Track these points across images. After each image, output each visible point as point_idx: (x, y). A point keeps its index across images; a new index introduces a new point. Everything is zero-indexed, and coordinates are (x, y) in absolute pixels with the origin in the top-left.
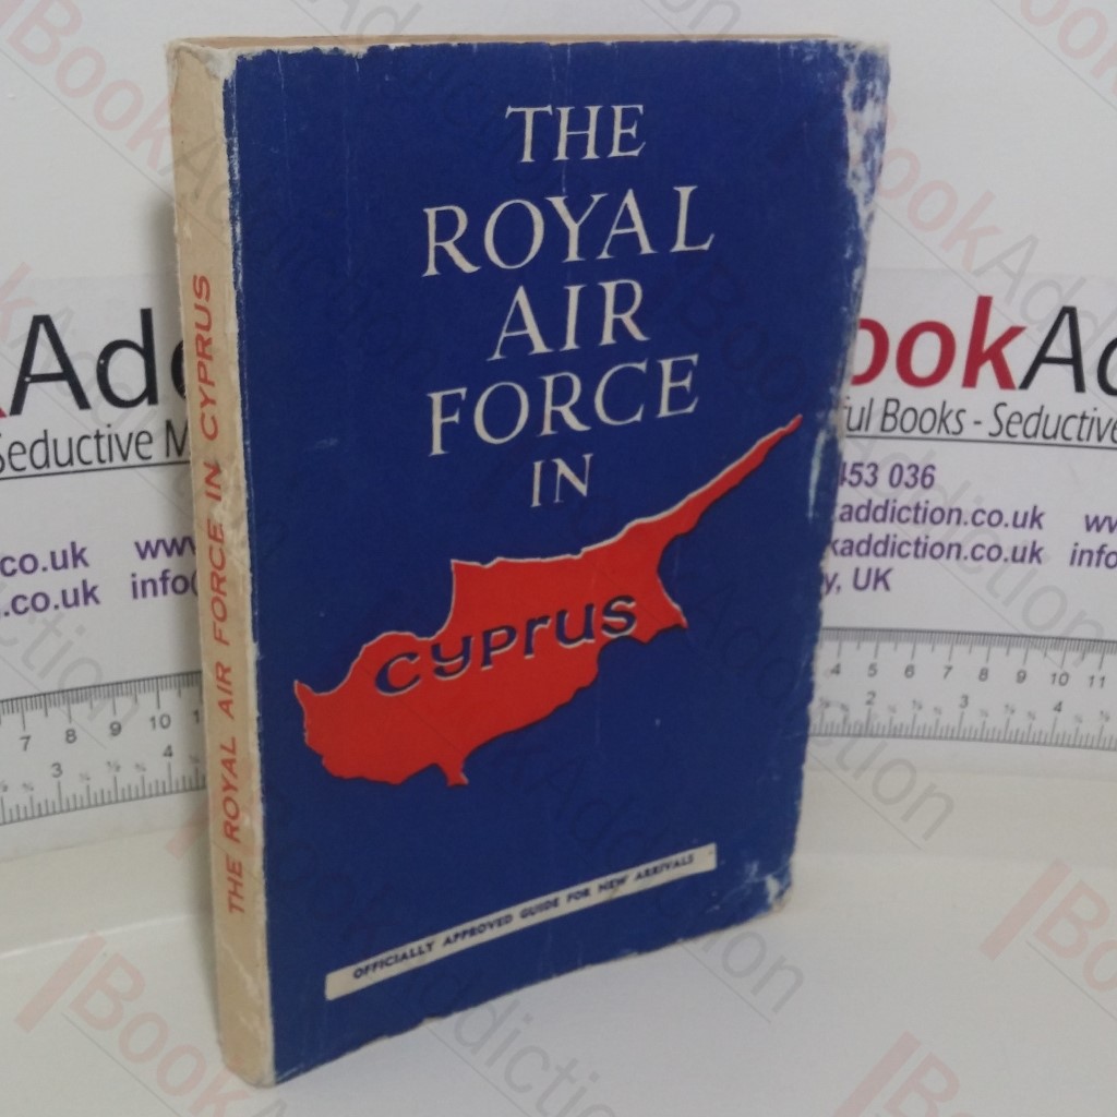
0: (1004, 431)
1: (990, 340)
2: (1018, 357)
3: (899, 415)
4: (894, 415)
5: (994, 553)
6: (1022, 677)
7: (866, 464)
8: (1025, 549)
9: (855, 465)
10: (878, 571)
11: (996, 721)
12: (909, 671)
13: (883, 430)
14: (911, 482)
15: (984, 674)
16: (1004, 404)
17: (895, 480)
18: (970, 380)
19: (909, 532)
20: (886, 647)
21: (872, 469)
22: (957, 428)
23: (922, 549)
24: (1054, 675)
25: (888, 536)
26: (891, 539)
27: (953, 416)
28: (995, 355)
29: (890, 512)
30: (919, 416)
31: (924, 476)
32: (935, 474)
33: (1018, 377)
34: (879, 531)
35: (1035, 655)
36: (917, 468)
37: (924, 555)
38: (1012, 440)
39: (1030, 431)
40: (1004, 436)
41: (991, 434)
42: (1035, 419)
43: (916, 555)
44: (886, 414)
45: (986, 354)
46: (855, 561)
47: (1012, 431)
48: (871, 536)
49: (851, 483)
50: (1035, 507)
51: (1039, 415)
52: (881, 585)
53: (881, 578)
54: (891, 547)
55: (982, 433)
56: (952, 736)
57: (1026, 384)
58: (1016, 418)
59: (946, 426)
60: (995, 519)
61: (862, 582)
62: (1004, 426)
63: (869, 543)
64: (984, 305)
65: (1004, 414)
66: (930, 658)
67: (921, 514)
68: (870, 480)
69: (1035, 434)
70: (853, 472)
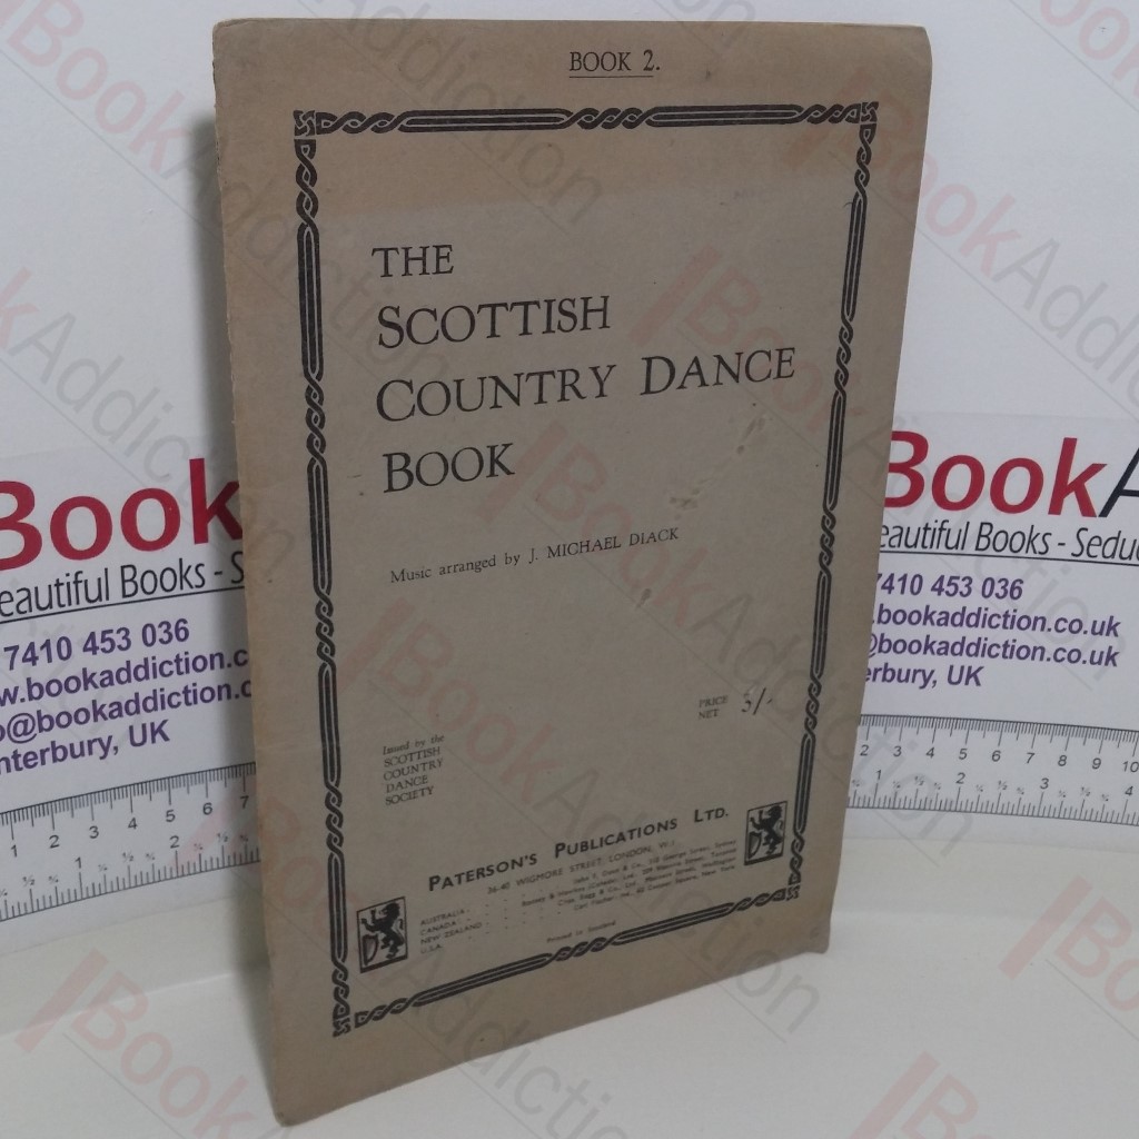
0: (1085, 552)
1: (1074, 475)
2: (1098, 490)
3: (992, 537)
4: (986, 536)
5: (1074, 656)
6: (1097, 764)
7: (962, 577)
8: (1102, 653)
9: (952, 578)
10: (970, 668)
11: (1073, 801)
12: (996, 756)
13: (977, 549)
14: (1001, 593)
15: (1063, 761)
16: (1086, 530)
17: (987, 592)
18: (1055, 508)
19: (998, 636)
20: (975, 735)
21: (967, 581)
22: (1043, 549)
23: (1009, 651)
24: (1126, 763)
25: (980, 639)
26: (983, 642)
27: (1040, 537)
28: (1079, 487)
29: (981, 619)
30: (1010, 537)
31: (1013, 588)
32: (1022, 586)
33: (1098, 508)
34: (972, 635)
35: (1109, 745)
36: (1006, 581)
37: (1011, 657)
38: (1092, 560)
39: (1108, 553)
40: (1084, 557)
41: (1073, 555)
42: (1113, 542)
43: (1004, 656)
44: (980, 536)
45: (1070, 486)
46: (949, 659)
47: (1092, 553)
48: (964, 638)
49: (947, 593)
50: (1112, 618)
51: (1117, 539)
52: (972, 680)
53: (972, 675)
54: (982, 649)
55: (1065, 553)
56: (1031, 813)
57: (1105, 513)
58: (1096, 541)
59: (1033, 546)
60: (1075, 626)
61: (955, 678)
62: (1085, 548)
63: (962, 644)
64: (1069, 446)
65: (1085, 537)
66: (1015, 745)
67: (1009, 620)
68: (965, 591)
69: (1113, 555)
70: (949, 584)
